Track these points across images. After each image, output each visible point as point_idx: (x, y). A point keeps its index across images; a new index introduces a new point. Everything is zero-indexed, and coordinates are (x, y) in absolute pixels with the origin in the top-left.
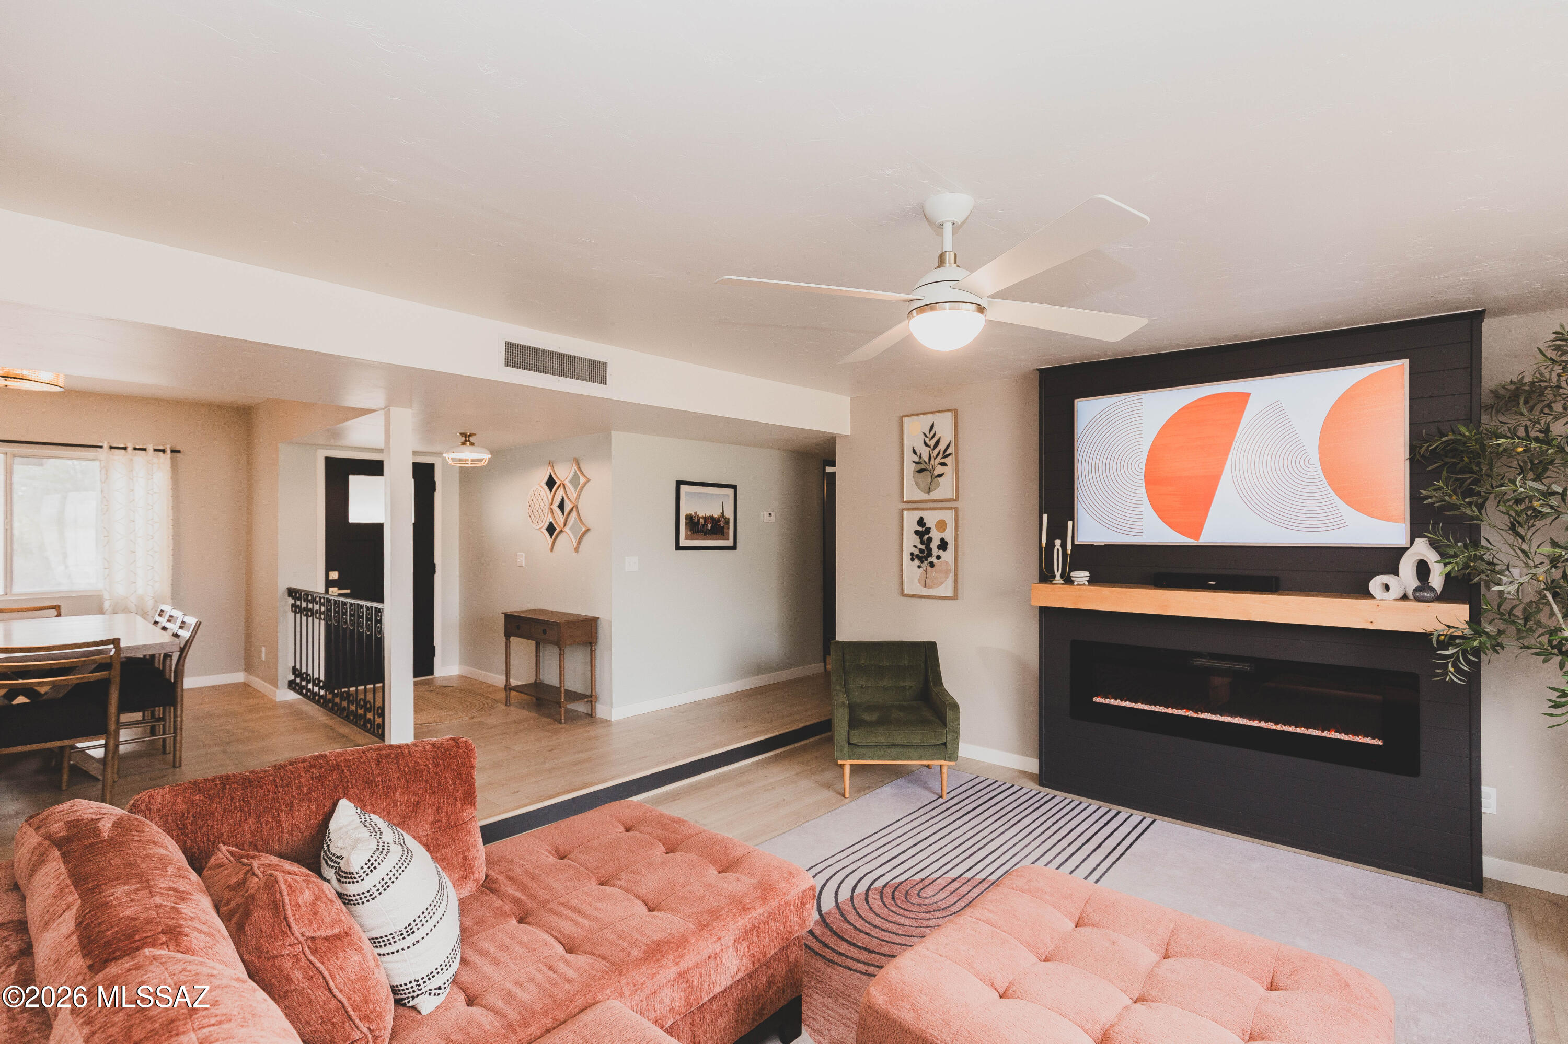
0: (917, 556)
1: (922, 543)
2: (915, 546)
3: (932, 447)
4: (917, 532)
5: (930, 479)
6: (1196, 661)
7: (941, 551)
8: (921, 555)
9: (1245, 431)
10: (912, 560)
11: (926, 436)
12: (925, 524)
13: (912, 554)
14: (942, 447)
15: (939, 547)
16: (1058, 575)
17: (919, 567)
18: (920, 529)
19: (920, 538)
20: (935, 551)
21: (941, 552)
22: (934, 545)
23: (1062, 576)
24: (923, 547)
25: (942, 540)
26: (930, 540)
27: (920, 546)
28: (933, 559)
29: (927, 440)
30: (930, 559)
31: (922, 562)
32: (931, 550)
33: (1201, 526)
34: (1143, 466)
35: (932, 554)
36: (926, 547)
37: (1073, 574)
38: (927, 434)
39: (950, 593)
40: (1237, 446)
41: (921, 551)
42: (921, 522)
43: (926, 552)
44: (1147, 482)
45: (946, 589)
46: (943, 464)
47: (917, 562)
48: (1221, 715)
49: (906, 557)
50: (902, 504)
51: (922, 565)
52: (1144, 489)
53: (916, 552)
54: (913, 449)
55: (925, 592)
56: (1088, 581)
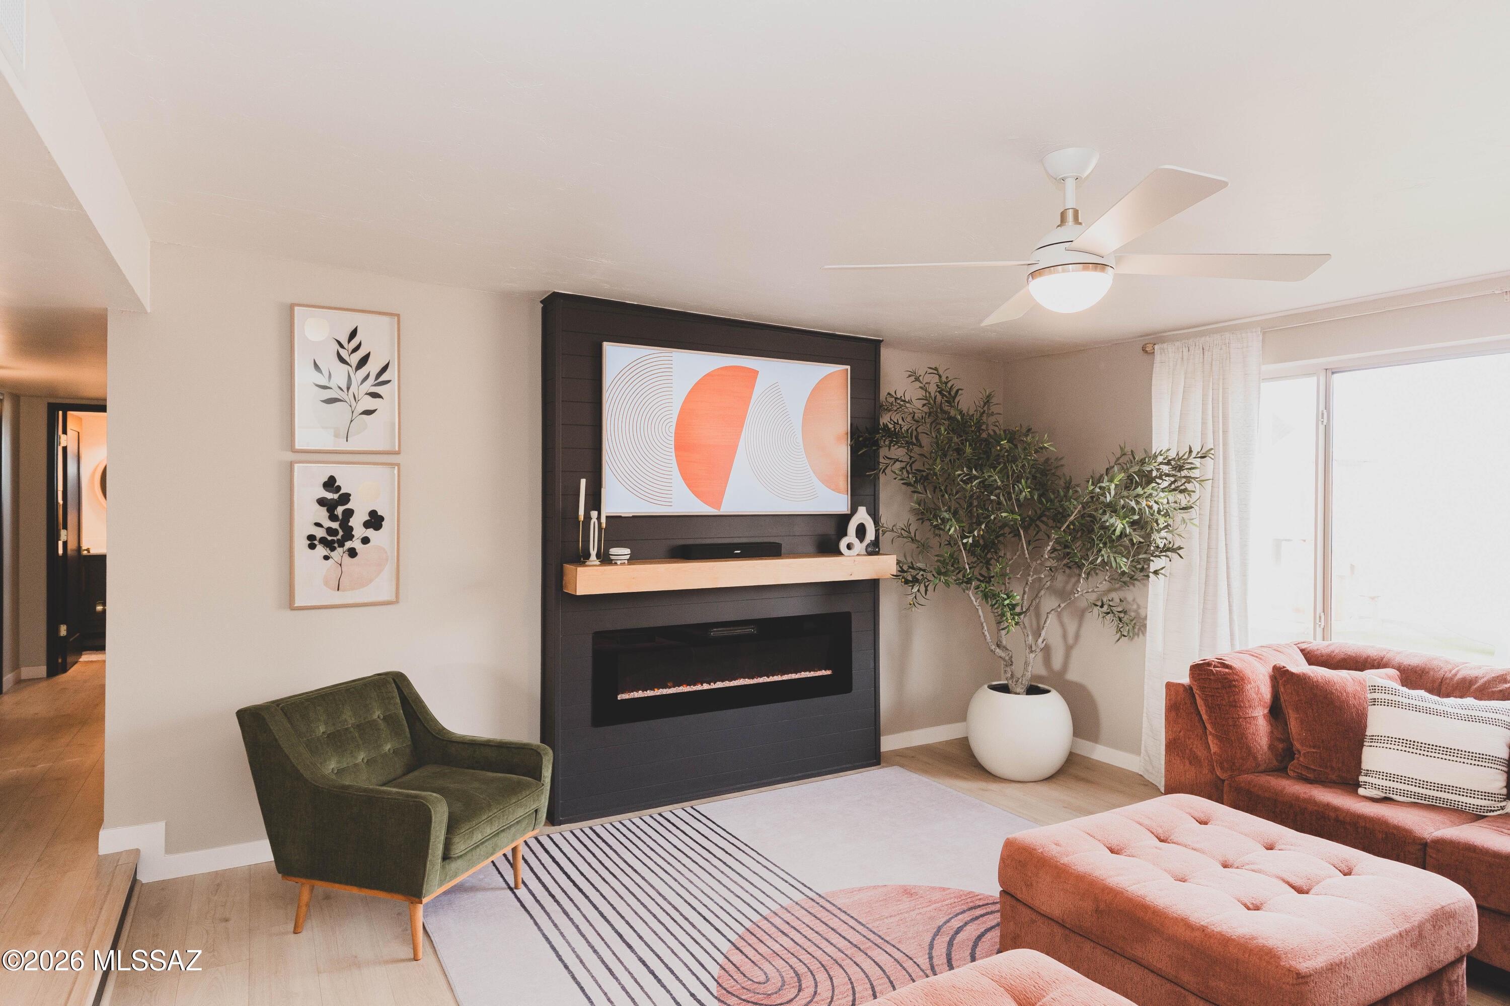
0: (323, 541)
1: (333, 517)
2: (318, 525)
3: (354, 365)
4: (322, 502)
5: (348, 416)
6: (712, 632)
7: (371, 530)
8: (329, 538)
9: (754, 406)
10: (312, 547)
11: (341, 346)
12: (339, 488)
13: (311, 538)
14: (373, 367)
15: (367, 525)
16: (593, 553)
17: (326, 558)
18: (330, 496)
19: (328, 511)
20: (359, 531)
21: (370, 533)
22: (356, 522)
23: (598, 556)
24: (335, 525)
25: (373, 514)
26: (349, 513)
27: (328, 523)
28: (356, 544)
29: (342, 352)
30: (348, 544)
31: (333, 549)
32: (351, 529)
33: (722, 494)
34: (673, 429)
35: (353, 536)
36: (340, 526)
37: (613, 551)
38: (345, 343)
39: (386, 594)
40: (749, 418)
41: (330, 531)
42: (330, 484)
43: (341, 533)
44: (677, 448)
45: (382, 589)
46: (375, 395)
47: (321, 550)
48: (730, 681)
49: (301, 543)
50: (291, 453)
51: (333, 554)
52: (674, 454)
53: (320, 533)
54: (315, 363)
55: (337, 598)
56: (628, 560)
